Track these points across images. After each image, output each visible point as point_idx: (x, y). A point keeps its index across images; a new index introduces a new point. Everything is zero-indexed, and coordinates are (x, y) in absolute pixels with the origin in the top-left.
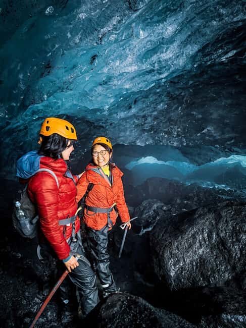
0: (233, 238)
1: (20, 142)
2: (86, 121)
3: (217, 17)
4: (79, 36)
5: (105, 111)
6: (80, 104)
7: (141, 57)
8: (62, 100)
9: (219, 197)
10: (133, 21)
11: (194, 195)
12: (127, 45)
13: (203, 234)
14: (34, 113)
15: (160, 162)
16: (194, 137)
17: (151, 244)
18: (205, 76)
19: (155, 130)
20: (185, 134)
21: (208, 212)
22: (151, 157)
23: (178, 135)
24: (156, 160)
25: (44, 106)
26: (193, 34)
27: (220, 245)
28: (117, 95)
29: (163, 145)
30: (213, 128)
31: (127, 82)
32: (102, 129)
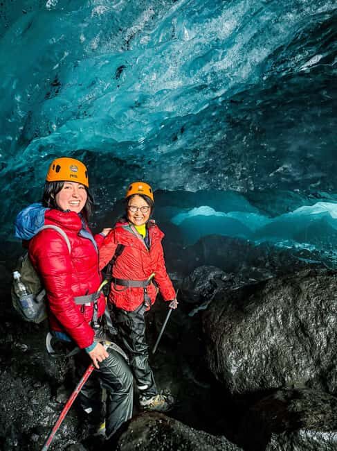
0: (316, 322)
1: (24, 190)
2: (115, 158)
3: (293, 7)
4: (97, 39)
5: (139, 144)
6: (104, 135)
7: (186, 68)
8: (78, 130)
9: (300, 261)
10: (174, 16)
11: (265, 259)
12: (167, 50)
13: (275, 316)
14: (41, 149)
15: (219, 214)
16: (265, 178)
17: (204, 330)
18: (280, 93)
19: (211, 169)
20: (252, 173)
21: (283, 285)
22: (206, 207)
23: (243, 177)
24: (214, 211)
25: (55, 139)
26: (260, 32)
27: (300, 330)
28: (155, 121)
29: (222, 190)
30: (291, 165)
31: (169, 103)
32: (137, 169)
